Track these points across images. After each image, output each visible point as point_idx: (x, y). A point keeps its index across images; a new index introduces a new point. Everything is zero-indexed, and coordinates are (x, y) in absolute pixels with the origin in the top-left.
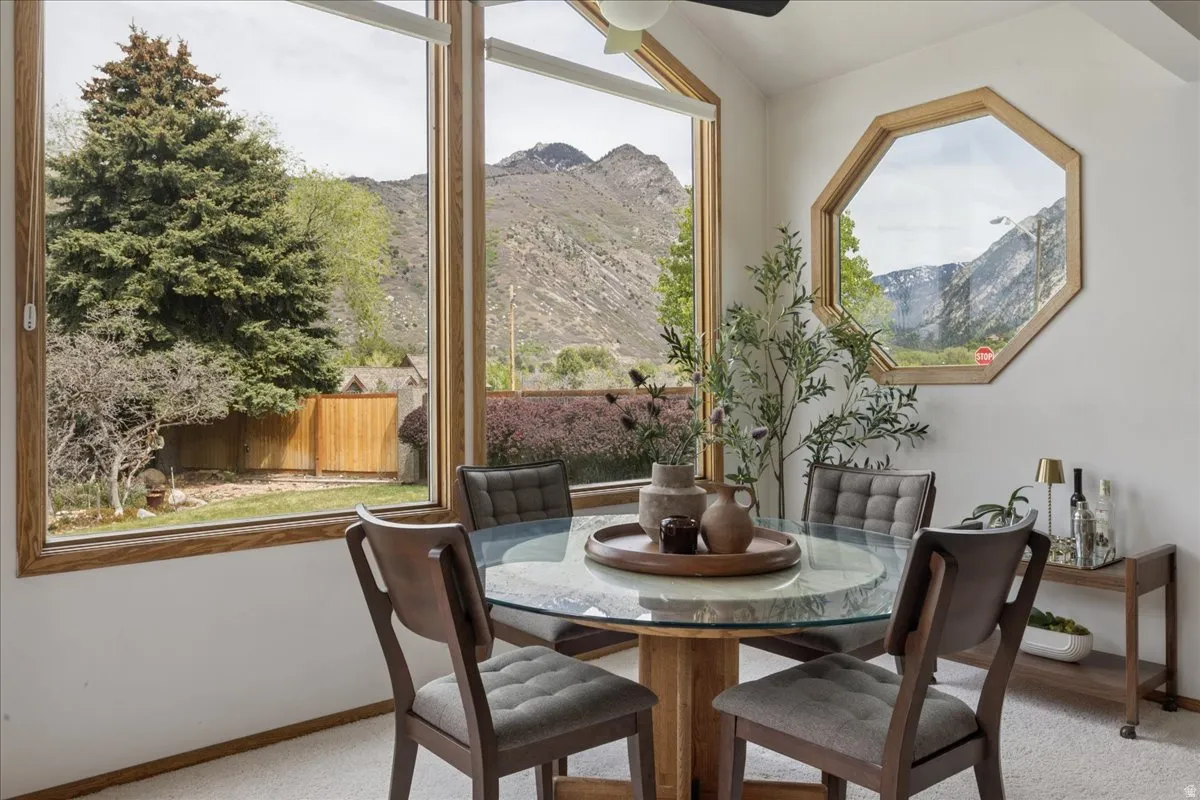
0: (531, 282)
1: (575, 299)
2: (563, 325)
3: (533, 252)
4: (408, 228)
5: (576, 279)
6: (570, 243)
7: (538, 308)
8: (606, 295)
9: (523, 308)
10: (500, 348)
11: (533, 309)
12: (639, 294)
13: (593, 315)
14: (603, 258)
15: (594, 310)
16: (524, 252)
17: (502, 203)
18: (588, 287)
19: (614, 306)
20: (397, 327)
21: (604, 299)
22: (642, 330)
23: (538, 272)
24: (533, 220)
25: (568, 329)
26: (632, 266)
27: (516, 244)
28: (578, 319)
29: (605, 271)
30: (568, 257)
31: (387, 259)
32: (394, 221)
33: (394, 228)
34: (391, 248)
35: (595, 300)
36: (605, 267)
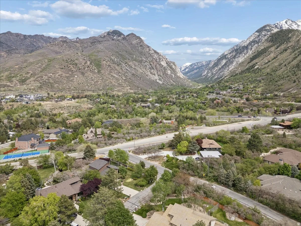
0: (109, 72)
1: (120, 76)
2: (117, 82)
3: (110, 64)
4: (79, 58)
5: (120, 71)
6: (118, 61)
7: (111, 79)
8: (127, 74)
9: (108, 79)
10: (103, 89)
11: (110, 79)
12: (135, 73)
13: (124, 80)
14: (126, 64)
15: (124, 78)
16: (107, 64)
17: (102, 51)
18: (123, 73)
19: (129, 77)
20: (78, 84)
21: (127, 75)
22: (135, 83)
23: (111, 70)
24: (109, 55)
25: (118, 84)
26: (133, 66)
27: (106, 62)
28: (120, 81)
29: (127, 68)
30: (118, 65)
31: (75, 66)
32: (76, 56)
33: (76, 58)
34: (76, 63)
35: (125, 76)
36: (127, 67)
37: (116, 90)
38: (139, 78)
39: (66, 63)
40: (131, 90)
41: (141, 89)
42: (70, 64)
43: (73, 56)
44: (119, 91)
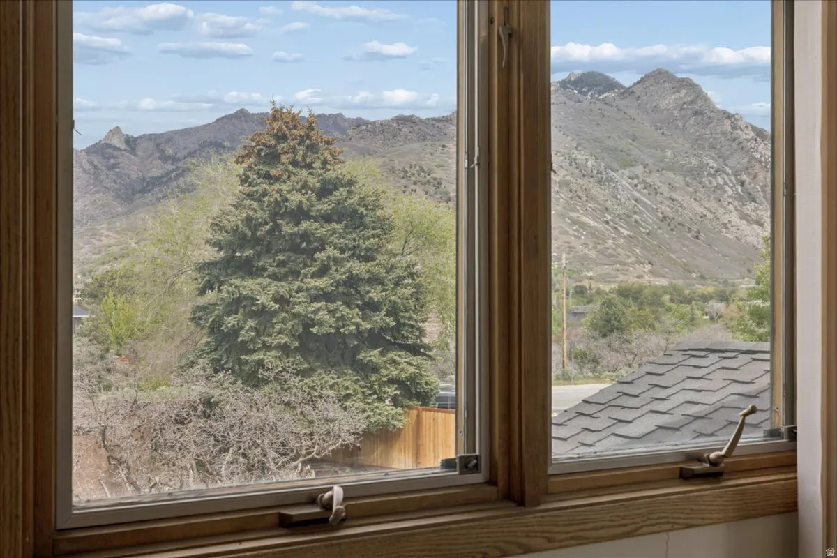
0: (564, 207)
1: (607, 222)
2: (595, 247)
3: (567, 178)
4: (449, 161)
5: (608, 203)
6: (602, 168)
7: (572, 232)
8: (638, 218)
11: (566, 233)
12: (671, 215)
13: (625, 237)
14: (636, 181)
15: (626, 233)
18: (620, 211)
19: (646, 228)
21: (636, 221)
22: (674, 252)
23: (572, 198)
25: (601, 252)
26: (664, 189)
28: (610, 241)
29: (638, 195)
30: (600, 182)
31: (432, 190)
32: (438, 154)
33: (438, 161)
34: (435, 179)
35: (627, 223)
36: (637, 191)
37: (590, 274)
38: (689, 235)
39: (403, 181)
40: (657, 279)
41: (702, 277)
42: (415, 183)
43: (429, 155)
44: (604, 278)
